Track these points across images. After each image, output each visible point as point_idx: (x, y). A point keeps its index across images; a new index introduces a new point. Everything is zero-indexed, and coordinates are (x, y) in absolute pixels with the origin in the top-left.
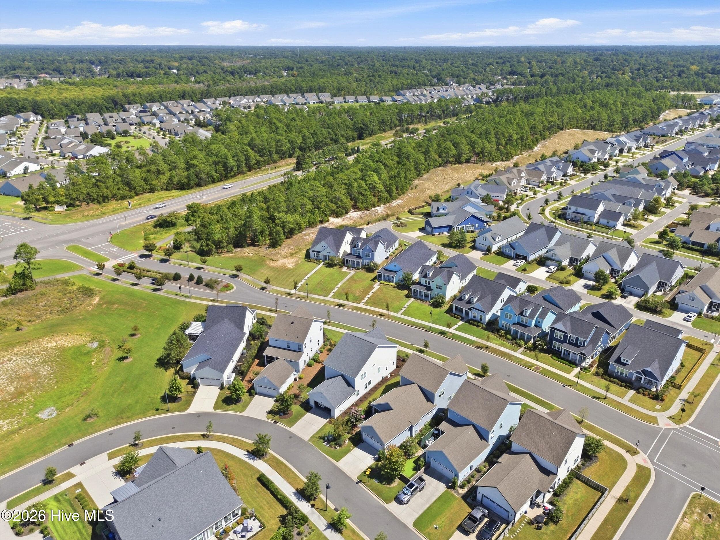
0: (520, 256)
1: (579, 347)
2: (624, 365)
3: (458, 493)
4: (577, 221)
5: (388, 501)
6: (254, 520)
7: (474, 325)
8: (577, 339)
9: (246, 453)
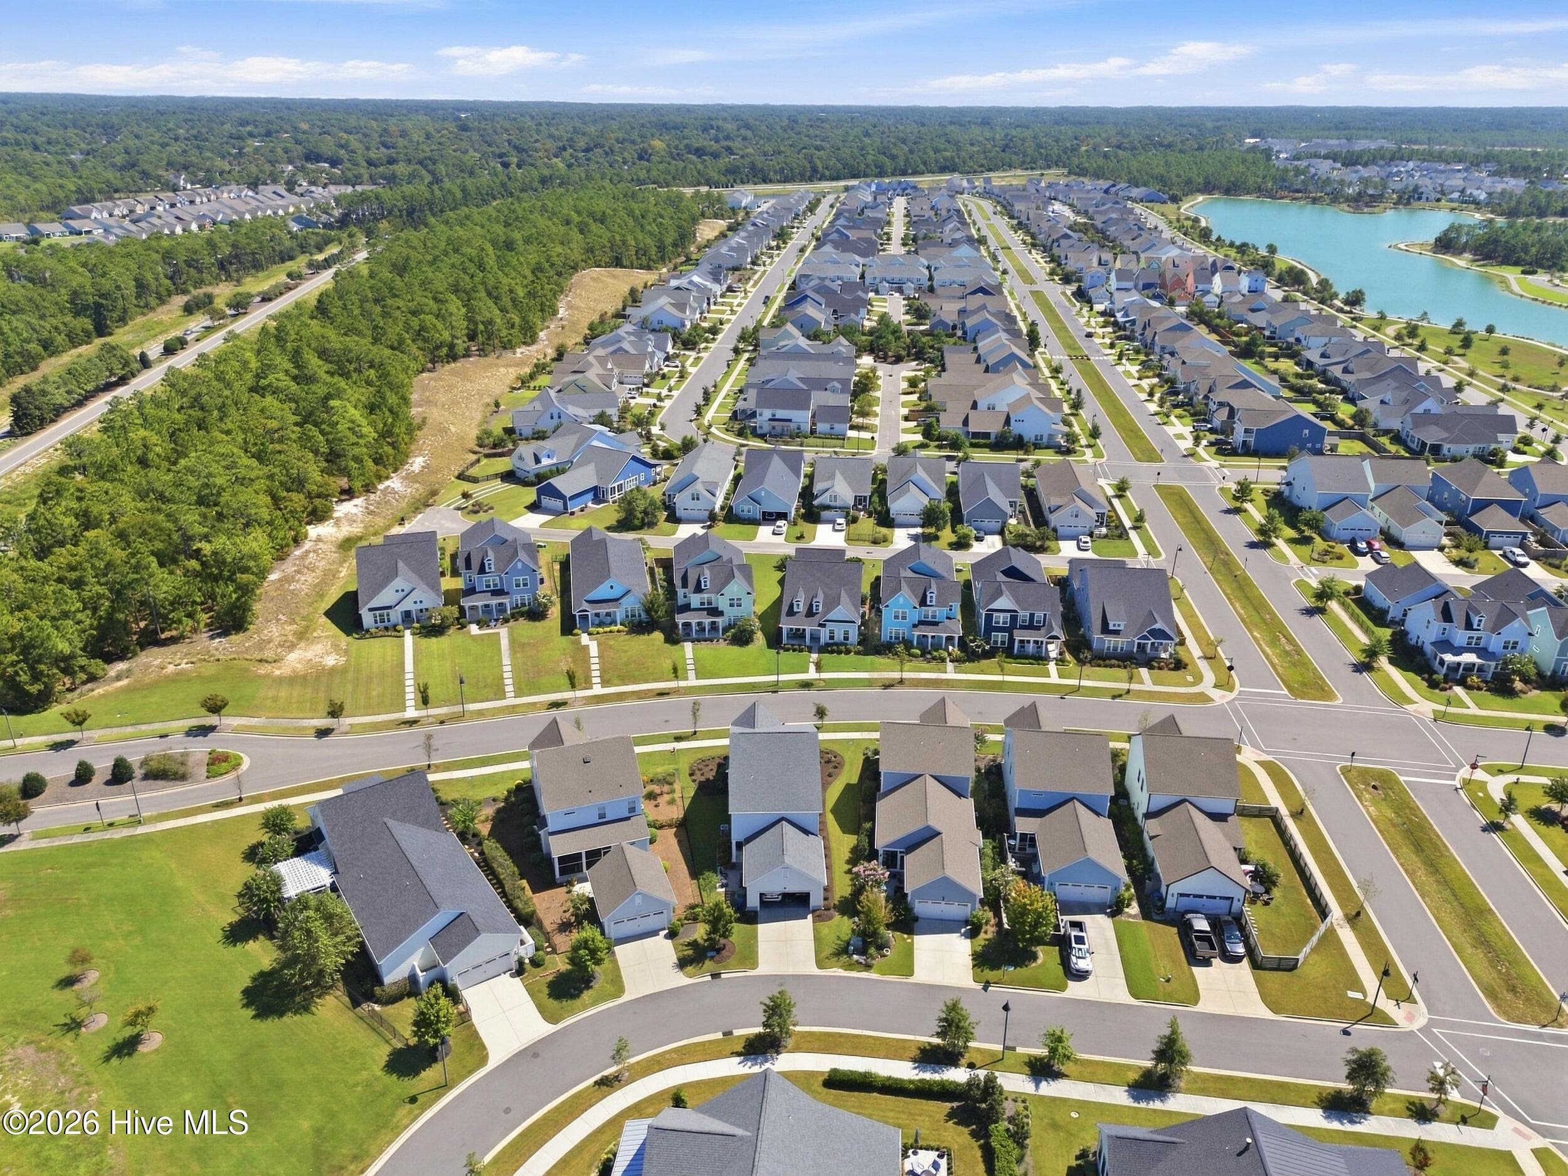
0: (770, 514)
1: (1038, 628)
2: (1116, 633)
3: (1130, 916)
4: (781, 435)
5: (1062, 988)
6: (915, 1153)
7: (840, 652)
8: (1032, 616)
9: (738, 1059)
